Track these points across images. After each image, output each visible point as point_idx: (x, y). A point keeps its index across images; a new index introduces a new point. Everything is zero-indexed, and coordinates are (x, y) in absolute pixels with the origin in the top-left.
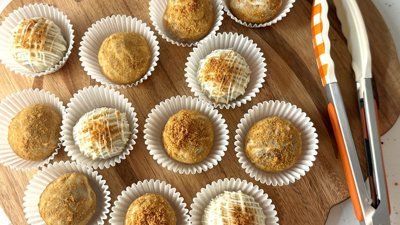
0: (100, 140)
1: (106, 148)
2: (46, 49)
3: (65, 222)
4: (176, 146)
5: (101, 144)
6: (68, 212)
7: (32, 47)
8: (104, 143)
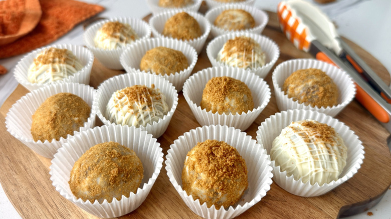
0: (139, 99)
1: (147, 107)
2: (67, 63)
3: (108, 177)
4: (221, 92)
5: (141, 103)
6: (111, 165)
7: (54, 62)
8: (144, 102)
